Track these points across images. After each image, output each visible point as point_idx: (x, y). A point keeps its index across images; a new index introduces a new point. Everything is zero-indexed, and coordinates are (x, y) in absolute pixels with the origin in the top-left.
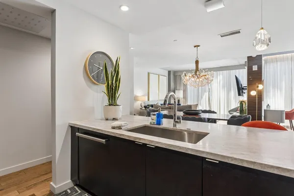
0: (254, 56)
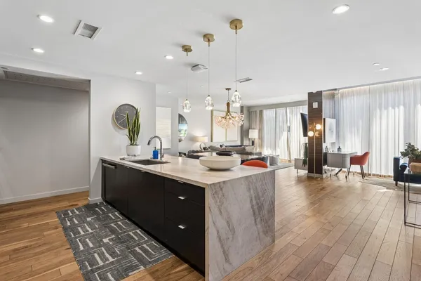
0: (314, 92)
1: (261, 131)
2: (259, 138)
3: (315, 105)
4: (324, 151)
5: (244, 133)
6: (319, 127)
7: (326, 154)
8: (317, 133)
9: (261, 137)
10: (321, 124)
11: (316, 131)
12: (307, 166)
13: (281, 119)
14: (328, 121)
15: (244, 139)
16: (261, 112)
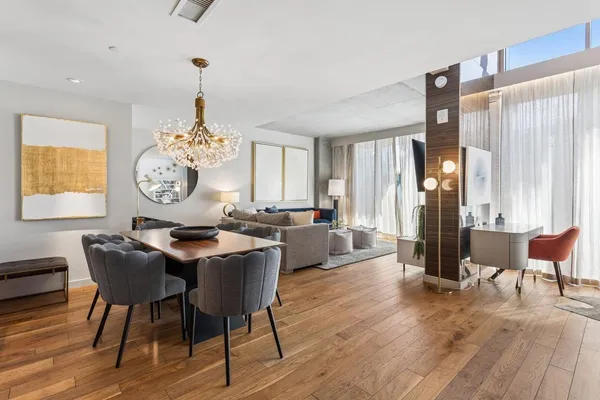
1: (349, 182)
2: (347, 195)
3: (443, 117)
4: (463, 224)
5: (320, 186)
6: (449, 167)
7: (467, 231)
8: (447, 181)
9: (350, 194)
10: (455, 160)
11: (444, 177)
12: (423, 258)
13: (385, 158)
14: (473, 154)
15: (321, 196)
16: (350, 148)
